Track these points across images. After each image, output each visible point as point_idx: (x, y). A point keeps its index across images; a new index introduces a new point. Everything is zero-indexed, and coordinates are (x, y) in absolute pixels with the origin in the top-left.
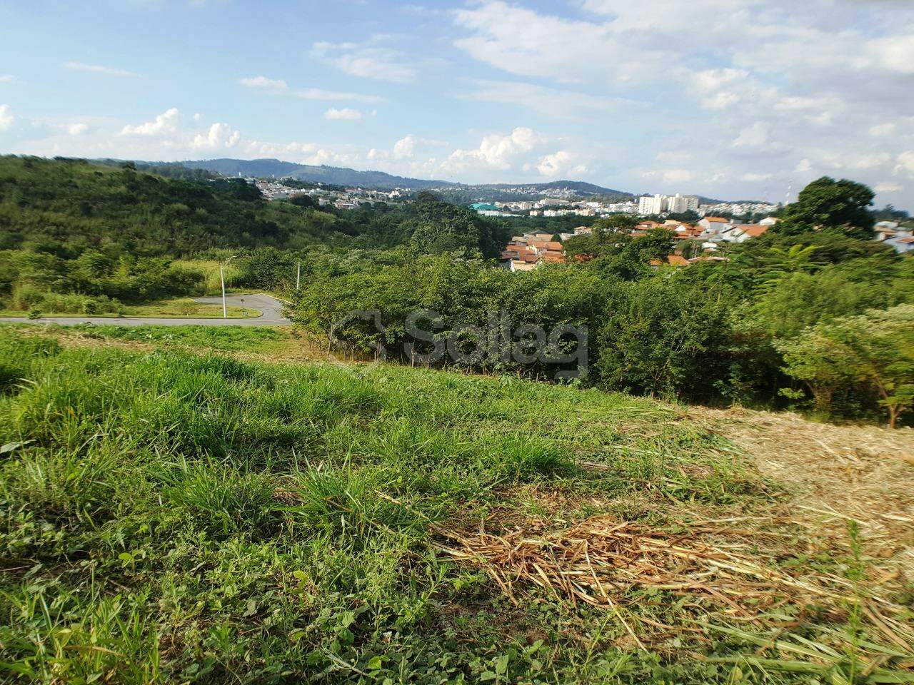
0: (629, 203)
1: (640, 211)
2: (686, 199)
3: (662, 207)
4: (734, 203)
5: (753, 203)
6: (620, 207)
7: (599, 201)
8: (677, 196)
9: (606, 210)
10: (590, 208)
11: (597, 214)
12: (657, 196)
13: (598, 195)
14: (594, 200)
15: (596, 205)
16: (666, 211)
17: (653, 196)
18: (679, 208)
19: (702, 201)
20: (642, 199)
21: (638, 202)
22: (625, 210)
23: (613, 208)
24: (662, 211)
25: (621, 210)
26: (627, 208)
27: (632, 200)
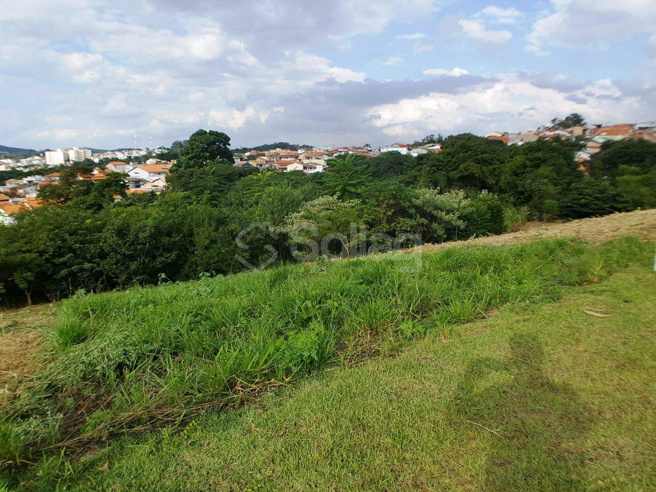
0: (37, 157)
1: (48, 163)
2: (82, 151)
3: (65, 158)
4: (117, 150)
5: (129, 149)
6: (30, 161)
7: (11, 158)
8: (75, 149)
9: (19, 164)
10: (4, 164)
11: (13, 168)
12: (59, 150)
13: (7, 153)
14: (6, 157)
15: (9, 161)
16: (69, 160)
17: (56, 151)
18: (78, 158)
19: (94, 151)
20: (47, 153)
21: (44, 155)
22: (35, 162)
23: (24, 162)
24: (66, 161)
25: (31, 164)
26: (36, 160)
27: (38, 155)
